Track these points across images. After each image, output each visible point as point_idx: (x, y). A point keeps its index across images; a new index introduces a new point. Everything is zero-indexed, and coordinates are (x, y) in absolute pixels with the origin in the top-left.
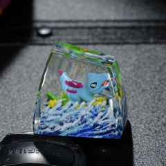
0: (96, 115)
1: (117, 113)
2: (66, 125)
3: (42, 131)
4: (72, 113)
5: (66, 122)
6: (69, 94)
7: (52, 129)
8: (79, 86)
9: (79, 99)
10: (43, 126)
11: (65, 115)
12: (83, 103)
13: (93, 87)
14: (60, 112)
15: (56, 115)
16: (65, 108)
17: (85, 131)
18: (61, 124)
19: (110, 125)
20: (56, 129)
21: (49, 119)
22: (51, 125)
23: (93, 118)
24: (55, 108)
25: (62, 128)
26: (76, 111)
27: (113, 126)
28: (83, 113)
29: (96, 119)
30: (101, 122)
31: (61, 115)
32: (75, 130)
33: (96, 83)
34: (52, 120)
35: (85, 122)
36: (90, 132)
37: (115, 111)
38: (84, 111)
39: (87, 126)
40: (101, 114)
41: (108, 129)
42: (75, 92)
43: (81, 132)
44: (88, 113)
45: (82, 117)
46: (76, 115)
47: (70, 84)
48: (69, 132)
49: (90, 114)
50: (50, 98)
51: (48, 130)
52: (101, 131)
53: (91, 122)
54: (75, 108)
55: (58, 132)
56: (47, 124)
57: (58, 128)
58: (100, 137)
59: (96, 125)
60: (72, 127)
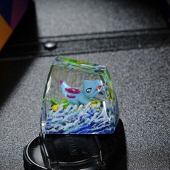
0: (93, 115)
1: (110, 112)
2: (68, 125)
3: (48, 131)
4: (72, 114)
5: (68, 122)
6: (69, 99)
7: (56, 129)
8: (77, 92)
9: (77, 103)
10: (49, 127)
11: (67, 117)
12: (81, 106)
13: (88, 92)
14: (62, 114)
15: (59, 117)
16: (66, 110)
17: (84, 128)
18: (64, 124)
19: (104, 123)
20: (60, 129)
21: (53, 121)
22: (56, 126)
23: (90, 117)
24: (58, 111)
25: (65, 128)
26: (75, 113)
27: (107, 123)
28: (81, 114)
29: (93, 118)
30: (97, 121)
31: (63, 117)
32: (76, 129)
33: (91, 89)
34: (56, 122)
35: (84, 121)
36: (88, 130)
37: (108, 111)
38: (82, 112)
39: (85, 124)
40: (96, 114)
41: (103, 126)
42: (74, 97)
43: (81, 129)
44: (86, 113)
45: (81, 117)
46: (76, 116)
47: (69, 90)
48: (71, 130)
49: (88, 114)
50: (53, 104)
51: (53, 130)
52: (98, 128)
53: (88, 121)
54: (75, 110)
55: (62, 131)
56: (52, 125)
57: (62, 128)
58: (97, 133)
59: (93, 123)
60: (73, 126)
